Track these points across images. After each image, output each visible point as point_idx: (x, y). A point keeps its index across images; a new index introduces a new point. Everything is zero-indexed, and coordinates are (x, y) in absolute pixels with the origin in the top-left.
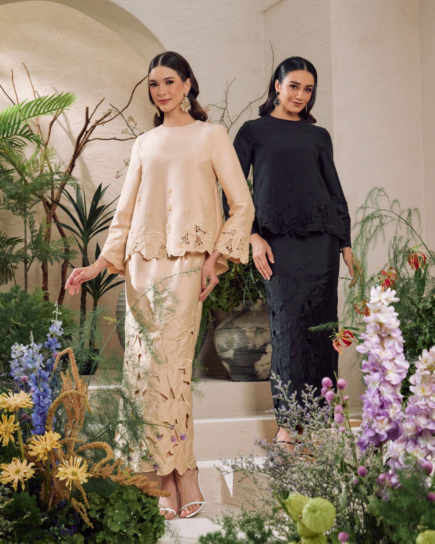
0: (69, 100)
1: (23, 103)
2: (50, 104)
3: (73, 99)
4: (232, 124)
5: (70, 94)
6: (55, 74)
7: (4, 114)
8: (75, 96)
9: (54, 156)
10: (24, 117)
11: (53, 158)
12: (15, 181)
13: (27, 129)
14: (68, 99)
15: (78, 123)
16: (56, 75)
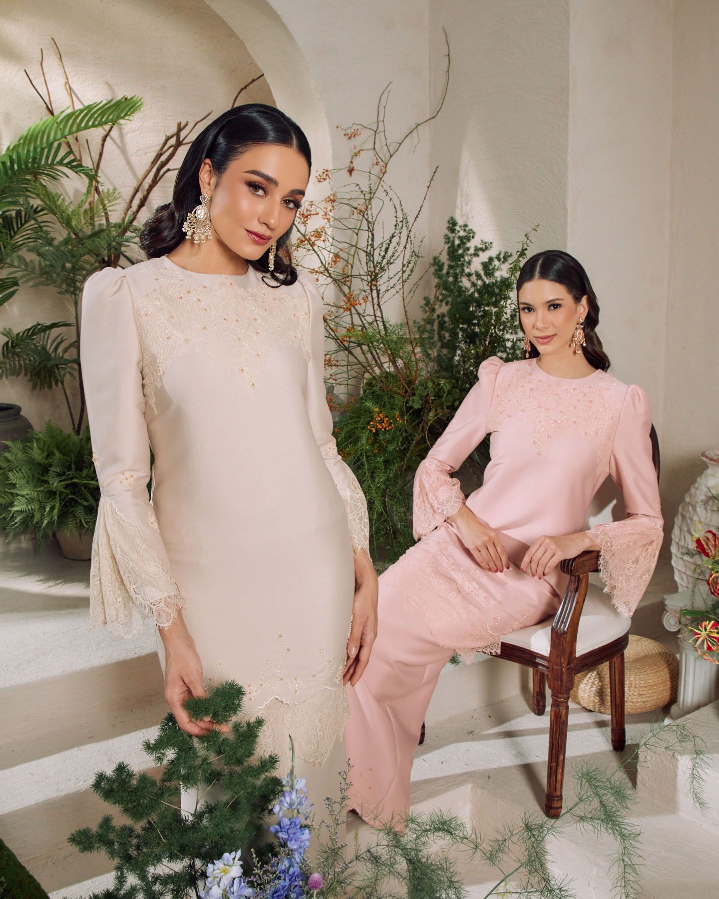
0: (133, 107)
1: (62, 112)
2: (102, 114)
3: (139, 106)
4: (391, 156)
5: (135, 99)
6: (98, 56)
7: (32, 130)
8: (142, 101)
9: (117, 202)
10: (63, 134)
11: (115, 204)
12: (56, 243)
13: (71, 157)
14: (131, 106)
15: (134, 131)
16: (99, 58)
